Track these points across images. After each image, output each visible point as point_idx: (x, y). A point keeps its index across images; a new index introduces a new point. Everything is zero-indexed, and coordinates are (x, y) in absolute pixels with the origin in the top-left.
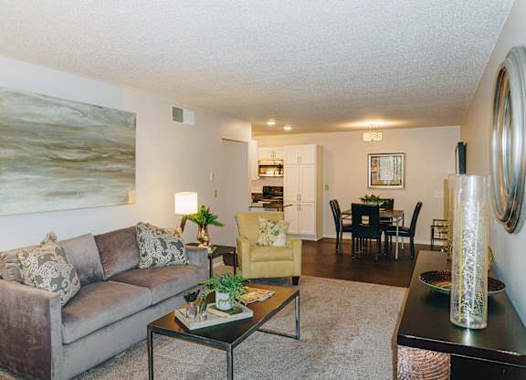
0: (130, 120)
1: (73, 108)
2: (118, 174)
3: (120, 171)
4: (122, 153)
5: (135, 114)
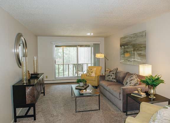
5: (146, 31)
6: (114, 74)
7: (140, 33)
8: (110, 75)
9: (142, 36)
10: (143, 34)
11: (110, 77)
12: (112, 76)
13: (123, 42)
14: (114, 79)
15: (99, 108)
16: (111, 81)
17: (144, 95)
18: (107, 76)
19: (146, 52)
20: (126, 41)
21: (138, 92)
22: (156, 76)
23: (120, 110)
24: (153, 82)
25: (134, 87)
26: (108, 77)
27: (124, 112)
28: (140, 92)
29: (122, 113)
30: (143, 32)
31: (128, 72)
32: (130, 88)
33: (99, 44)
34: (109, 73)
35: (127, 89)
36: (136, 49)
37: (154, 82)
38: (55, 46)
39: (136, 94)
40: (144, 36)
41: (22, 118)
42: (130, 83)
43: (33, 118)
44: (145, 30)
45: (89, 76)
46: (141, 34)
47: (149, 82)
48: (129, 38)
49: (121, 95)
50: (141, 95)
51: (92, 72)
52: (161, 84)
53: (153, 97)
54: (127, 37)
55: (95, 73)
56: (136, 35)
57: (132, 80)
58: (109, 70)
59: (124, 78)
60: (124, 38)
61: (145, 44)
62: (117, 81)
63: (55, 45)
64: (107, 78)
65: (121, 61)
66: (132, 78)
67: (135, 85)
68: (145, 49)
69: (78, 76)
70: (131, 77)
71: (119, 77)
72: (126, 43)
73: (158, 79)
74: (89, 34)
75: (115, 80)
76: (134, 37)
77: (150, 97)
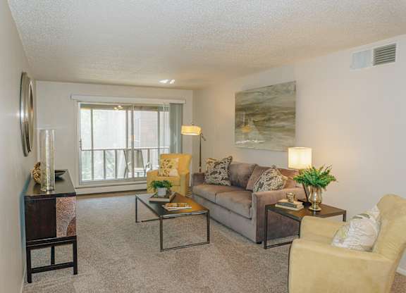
0: (291, 88)
1: (259, 92)
2: (282, 129)
3: (283, 127)
4: (285, 114)
5: (295, 82)
6: (224, 168)
7: (283, 85)
8: (217, 172)
9: (288, 91)
10: (290, 88)
11: (217, 175)
12: (220, 173)
13: (243, 101)
14: (226, 179)
15: (208, 239)
16: (220, 184)
17: (300, 205)
18: (211, 174)
19: (294, 124)
20: (250, 99)
21: (289, 200)
22: (321, 169)
23: (250, 240)
24: (316, 180)
25: (278, 191)
26: (213, 176)
27: (258, 243)
28: (293, 200)
29: (256, 246)
30: (290, 84)
31: (256, 165)
32: (270, 194)
33: (182, 104)
34: (215, 167)
35: (265, 195)
36: (274, 117)
37: (318, 178)
38: (79, 105)
39: (285, 204)
40: (291, 93)
41: (42, 273)
42: (269, 185)
43: (72, 269)
44: (293, 80)
45: (164, 175)
46: (285, 88)
47: (311, 180)
48: (257, 94)
49: (253, 209)
50: (296, 206)
51: (171, 167)
52: (332, 182)
53: (316, 208)
54: (253, 93)
55: (177, 169)
56: (273, 89)
57: (271, 179)
58: (214, 162)
59: (247, 177)
60: (246, 93)
61: (295, 108)
62: (232, 185)
63: (79, 103)
64: (210, 179)
65: (239, 142)
66: (271, 175)
67: (278, 188)
68: (294, 118)
69: (133, 177)
70: (269, 172)
71: (237, 175)
72: (250, 104)
73: (326, 174)
74: (165, 82)
75: (227, 183)
76: (269, 93)
77: (311, 208)
